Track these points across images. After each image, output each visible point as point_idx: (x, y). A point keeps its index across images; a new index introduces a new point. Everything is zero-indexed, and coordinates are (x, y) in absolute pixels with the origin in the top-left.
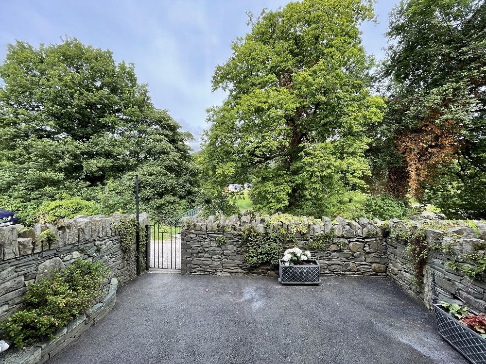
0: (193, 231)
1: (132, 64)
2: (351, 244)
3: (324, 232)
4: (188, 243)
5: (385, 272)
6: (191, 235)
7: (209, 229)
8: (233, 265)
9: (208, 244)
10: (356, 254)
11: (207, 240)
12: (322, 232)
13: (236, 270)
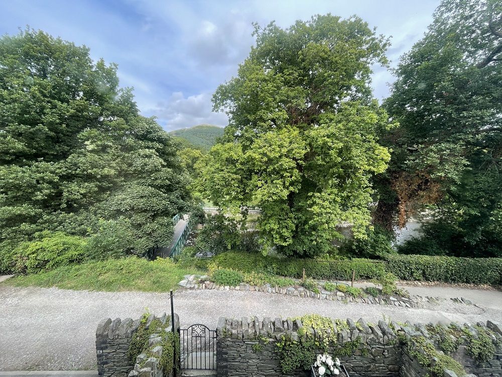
0: (229, 339)
1: (115, 65)
2: (373, 350)
3: (351, 340)
4: (224, 349)
5: (398, 371)
6: (228, 343)
7: (246, 337)
8: (268, 369)
9: (245, 351)
10: (376, 358)
11: (243, 347)
12: (349, 340)
13: (270, 373)
